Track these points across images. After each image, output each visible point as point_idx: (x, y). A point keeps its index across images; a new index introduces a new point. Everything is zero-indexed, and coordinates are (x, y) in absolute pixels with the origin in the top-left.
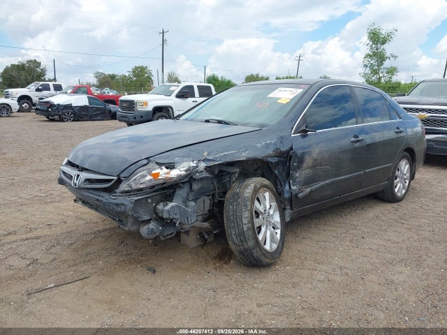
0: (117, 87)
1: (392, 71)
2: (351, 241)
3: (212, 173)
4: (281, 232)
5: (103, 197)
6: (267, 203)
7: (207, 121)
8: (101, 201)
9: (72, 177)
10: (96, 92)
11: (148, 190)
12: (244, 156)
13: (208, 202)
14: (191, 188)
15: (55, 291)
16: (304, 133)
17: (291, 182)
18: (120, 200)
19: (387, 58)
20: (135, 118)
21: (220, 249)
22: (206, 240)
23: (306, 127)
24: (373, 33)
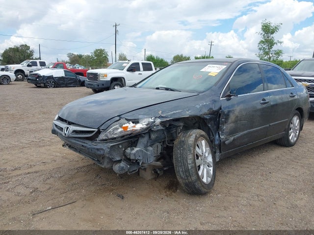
0: (84, 63)
1: (278, 53)
2: (262, 175)
3: (164, 126)
4: (213, 169)
5: (87, 143)
6: (204, 148)
7: (158, 89)
8: (85, 147)
9: (62, 128)
10: (69, 67)
11: (120, 139)
12: (187, 114)
13: (160, 147)
14: (150, 137)
15: (53, 212)
16: (229, 97)
17: (220, 133)
18: (100, 146)
19: (275, 43)
20: (98, 86)
21: (168, 181)
22: (158, 174)
23: (230, 93)
24: (265, 26)
